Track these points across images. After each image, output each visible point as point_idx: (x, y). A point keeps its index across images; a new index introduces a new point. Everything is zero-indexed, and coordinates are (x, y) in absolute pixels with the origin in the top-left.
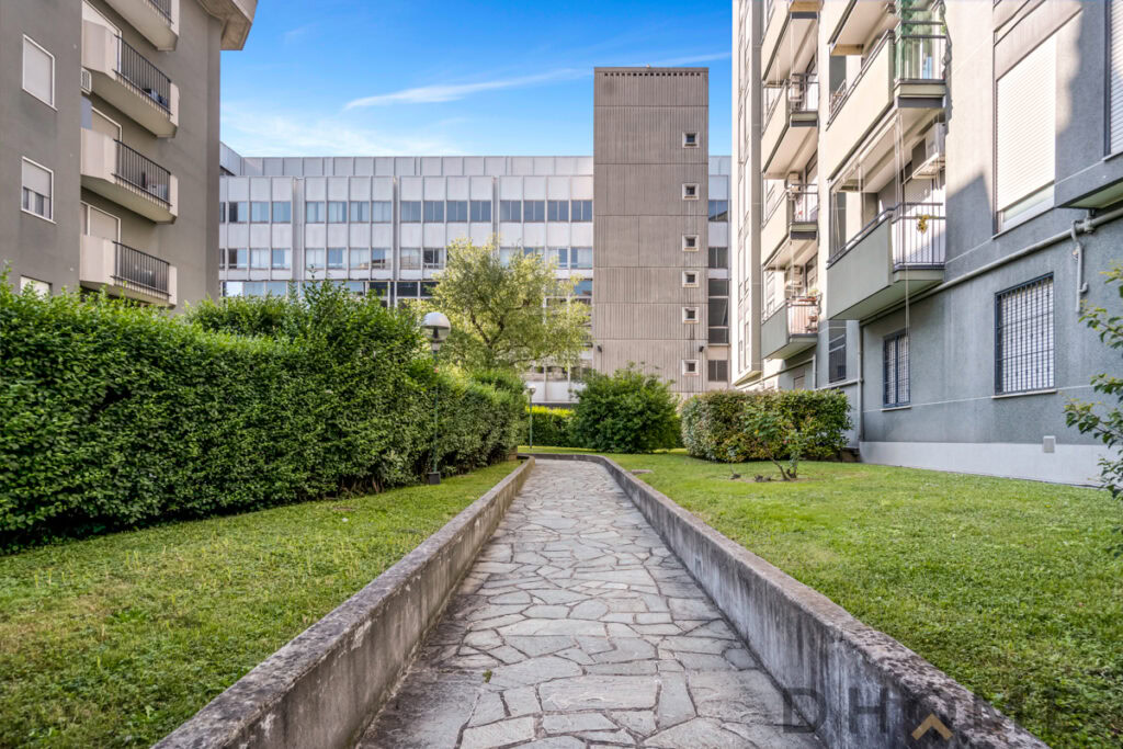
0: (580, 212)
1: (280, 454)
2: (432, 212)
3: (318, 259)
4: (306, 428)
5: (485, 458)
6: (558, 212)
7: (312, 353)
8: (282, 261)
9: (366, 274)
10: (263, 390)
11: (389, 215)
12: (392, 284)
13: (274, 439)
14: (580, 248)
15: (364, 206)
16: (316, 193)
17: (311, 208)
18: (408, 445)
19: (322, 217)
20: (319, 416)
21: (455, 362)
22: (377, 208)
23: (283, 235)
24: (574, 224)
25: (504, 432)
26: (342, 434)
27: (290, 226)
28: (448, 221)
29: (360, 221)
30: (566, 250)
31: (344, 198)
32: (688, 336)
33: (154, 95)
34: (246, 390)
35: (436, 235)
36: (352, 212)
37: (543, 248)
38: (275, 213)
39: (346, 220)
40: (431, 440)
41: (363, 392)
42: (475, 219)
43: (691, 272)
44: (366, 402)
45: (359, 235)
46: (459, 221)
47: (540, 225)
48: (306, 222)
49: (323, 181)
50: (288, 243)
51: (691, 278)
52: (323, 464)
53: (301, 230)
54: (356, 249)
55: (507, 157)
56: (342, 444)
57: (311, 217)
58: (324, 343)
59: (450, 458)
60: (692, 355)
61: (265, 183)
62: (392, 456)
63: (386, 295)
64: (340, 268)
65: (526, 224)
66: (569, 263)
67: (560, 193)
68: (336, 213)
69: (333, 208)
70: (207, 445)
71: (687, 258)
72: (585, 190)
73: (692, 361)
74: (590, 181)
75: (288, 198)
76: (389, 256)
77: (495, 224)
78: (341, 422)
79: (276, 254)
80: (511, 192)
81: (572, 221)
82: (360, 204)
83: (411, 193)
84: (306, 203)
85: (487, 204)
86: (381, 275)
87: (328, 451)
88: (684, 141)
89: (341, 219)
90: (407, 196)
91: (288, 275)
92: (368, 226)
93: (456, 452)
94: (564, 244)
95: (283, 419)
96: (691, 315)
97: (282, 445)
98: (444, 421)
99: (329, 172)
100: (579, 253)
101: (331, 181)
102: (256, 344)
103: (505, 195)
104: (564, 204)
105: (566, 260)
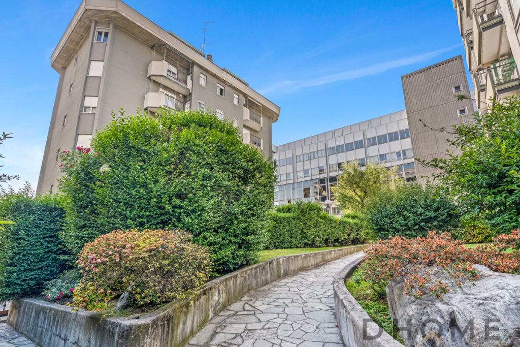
0: (404, 135)
1: (292, 237)
2: (339, 149)
3: (301, 174)
4: (297, 232)
5: (350, 242)
6: (393, 137)
7: (298, 215)
8: (290, 177)
9: (317, 177)
10: (289, 224)
11: (324, 154)
12: (327, 179)
13: (291, 234)
14: (407, 149)
15: (315, 153)
16: (299, 152)
17: (298, 157)
18: (321, 236)
19: (302, 160)
20: (300, 229)
21: (348, 208)
22: (320, 152)
23: (290, 168)
24: (402, 140)
25: (358, 233)
26: (304, 233)
27: (291, 165)
28: (346, 151)
29: (314, 158)
30: (400, 152)
31: (308, 152)
33: (257, 144)
34: (286, 224)
35: (342, 157)
36: (311, 156)
37: (388, 153)
38: (287, 162)
39: (310, 159)
40: (328, 235)
41: (308, 223)
42: (357, 148)
44: (309, 225)
45: (314, 163)
46: (351, 150)
47: (386, 144)
48: (297, 163)
49: (301, 148)
50: (291, 171)
52: (301, 240)
53: (295, 166)
54: (313, 168)
55: (368, 120)
56: (304, 235)
57: (298, 161)
58: (300, 213)
59: (336, 241)
61: (284, 153)
62: (317, 239)
63: (325, 183)
64: (308, 176)
65: (379, 145)
66: (402, 157)
67: (393, 129)
68: (306, 157)
69: (305, 156)
70: (281, 235)
72: (405, 125)
74: (406, 121)
75: (291, 156)
76: (325, 168)
77: (365, 148)
78: (304, 230)
79: (288, 175)
80: (371, 134)
82: (314, 152)
83: (331, 144)
84: (296, 156)
85: (361, 141)
86: (323, 176)
87: (302, 237)
88: (454, 90)
89: (308, 159)
90: (329, 146)
91: (292, 182)
92: (317, 160)
93: (338, 239)
94: (398, 149)
95: (293, 230)
97: (293, 235)
98: (332, 230)
99: (303, 145)
100: (407, 152)
101: (304, 147)
102: (287, 215)
103: (369, 136)
104: (396, 133)
105: (400, 156)
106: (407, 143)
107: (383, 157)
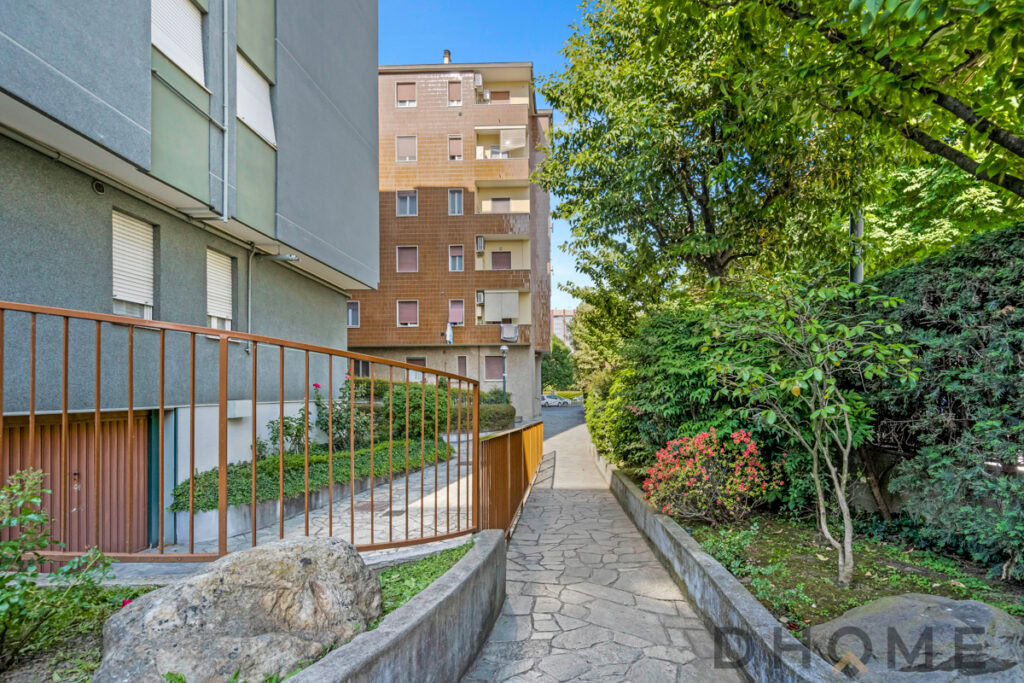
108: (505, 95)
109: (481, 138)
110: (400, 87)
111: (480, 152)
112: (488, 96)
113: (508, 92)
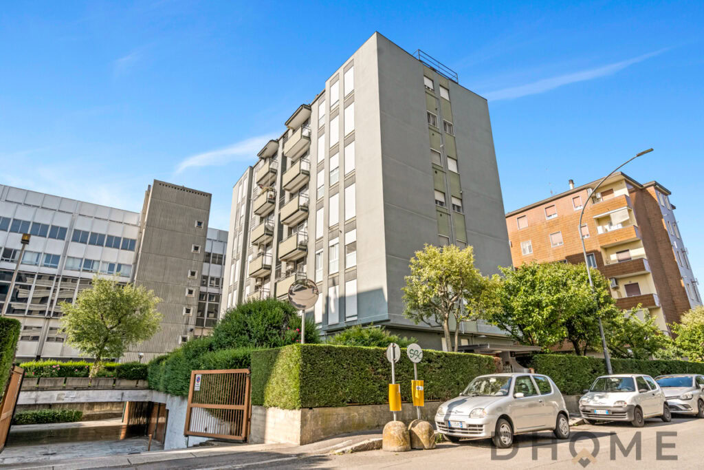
0: (129, 245)
6: (113, 242)
14: (124, 264)
24: (123, 251)
30: (114, 264)
32: (185, 322)
37: (99, 261)
43: (191, 289)
46: (40, 236)
47: (100, 248)
51: (190, 292)
60: (186, 333)
65: (90, 245)
66: (115, 272)
67: (117, 232)
71: (190, 282)
72: (132, 234)
73: (185, 336)
77: (67, 242)
80: (82, 225)
81: (122, 249)
85: (65, 229)
88: (196, 225)
94: (113, 261)
96: (188, 311)
100: (122, 267)
103: (78, 227)
104: (118, 239)
105: (113, 270)
106: (127, 257)
107: (88, 264)
108: (611, 191)
109: (599, 220)
110: (547, 209)
111: (600, 230)
112: (599, 195)
113: (612, 190)
